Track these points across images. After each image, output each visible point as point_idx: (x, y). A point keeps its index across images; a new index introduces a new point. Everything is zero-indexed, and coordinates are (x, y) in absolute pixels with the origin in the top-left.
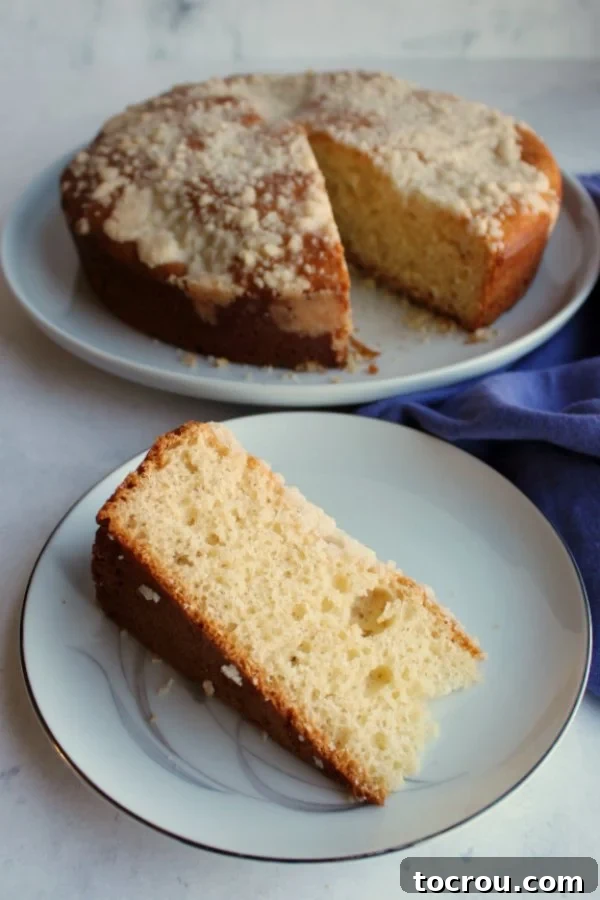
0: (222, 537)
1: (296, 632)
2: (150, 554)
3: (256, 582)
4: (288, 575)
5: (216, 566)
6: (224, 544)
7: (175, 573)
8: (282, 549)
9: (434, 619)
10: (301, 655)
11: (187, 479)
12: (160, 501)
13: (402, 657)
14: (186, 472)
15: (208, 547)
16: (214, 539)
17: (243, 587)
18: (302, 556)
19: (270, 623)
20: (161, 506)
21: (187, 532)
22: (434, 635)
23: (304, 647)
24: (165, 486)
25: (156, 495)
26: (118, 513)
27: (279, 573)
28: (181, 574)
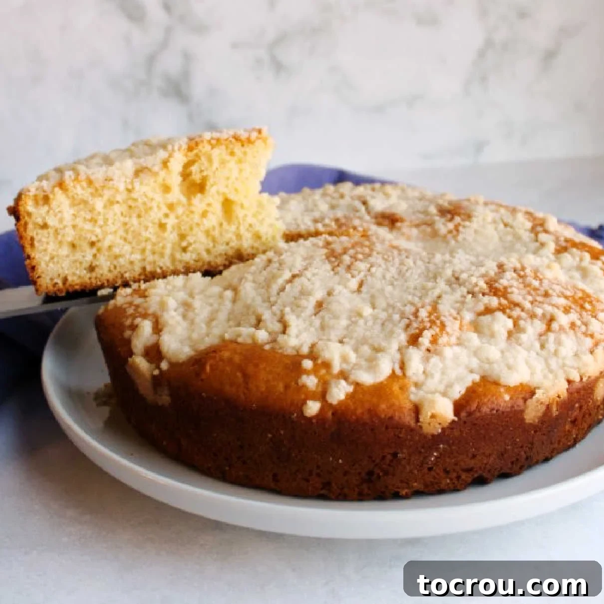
0: (94, 239)
1: (171, 236)
2: (77, 285)
3: (130, 237)
4: (139, 216)
5: (107, 253)
6: (99, 241)
7: (96, 278)
8: (124, 208)
9: (223, 147)
10: (184, 244)
11: (49, 233)
12: (52, 258)
13: (227, 186)
14: (45, 232)
15: (94, 251)
16: (92, 244)
17: (127, 248)
18: (135, 200)
19: (156, 248)
20: (56, 260)
21: (78, 256)
22: (232, 154)
23: (182, 237)
24: (45, 250)
25: (47, 258)
26: (44, 286)
27: (135, 221)
28: (99, 276)
